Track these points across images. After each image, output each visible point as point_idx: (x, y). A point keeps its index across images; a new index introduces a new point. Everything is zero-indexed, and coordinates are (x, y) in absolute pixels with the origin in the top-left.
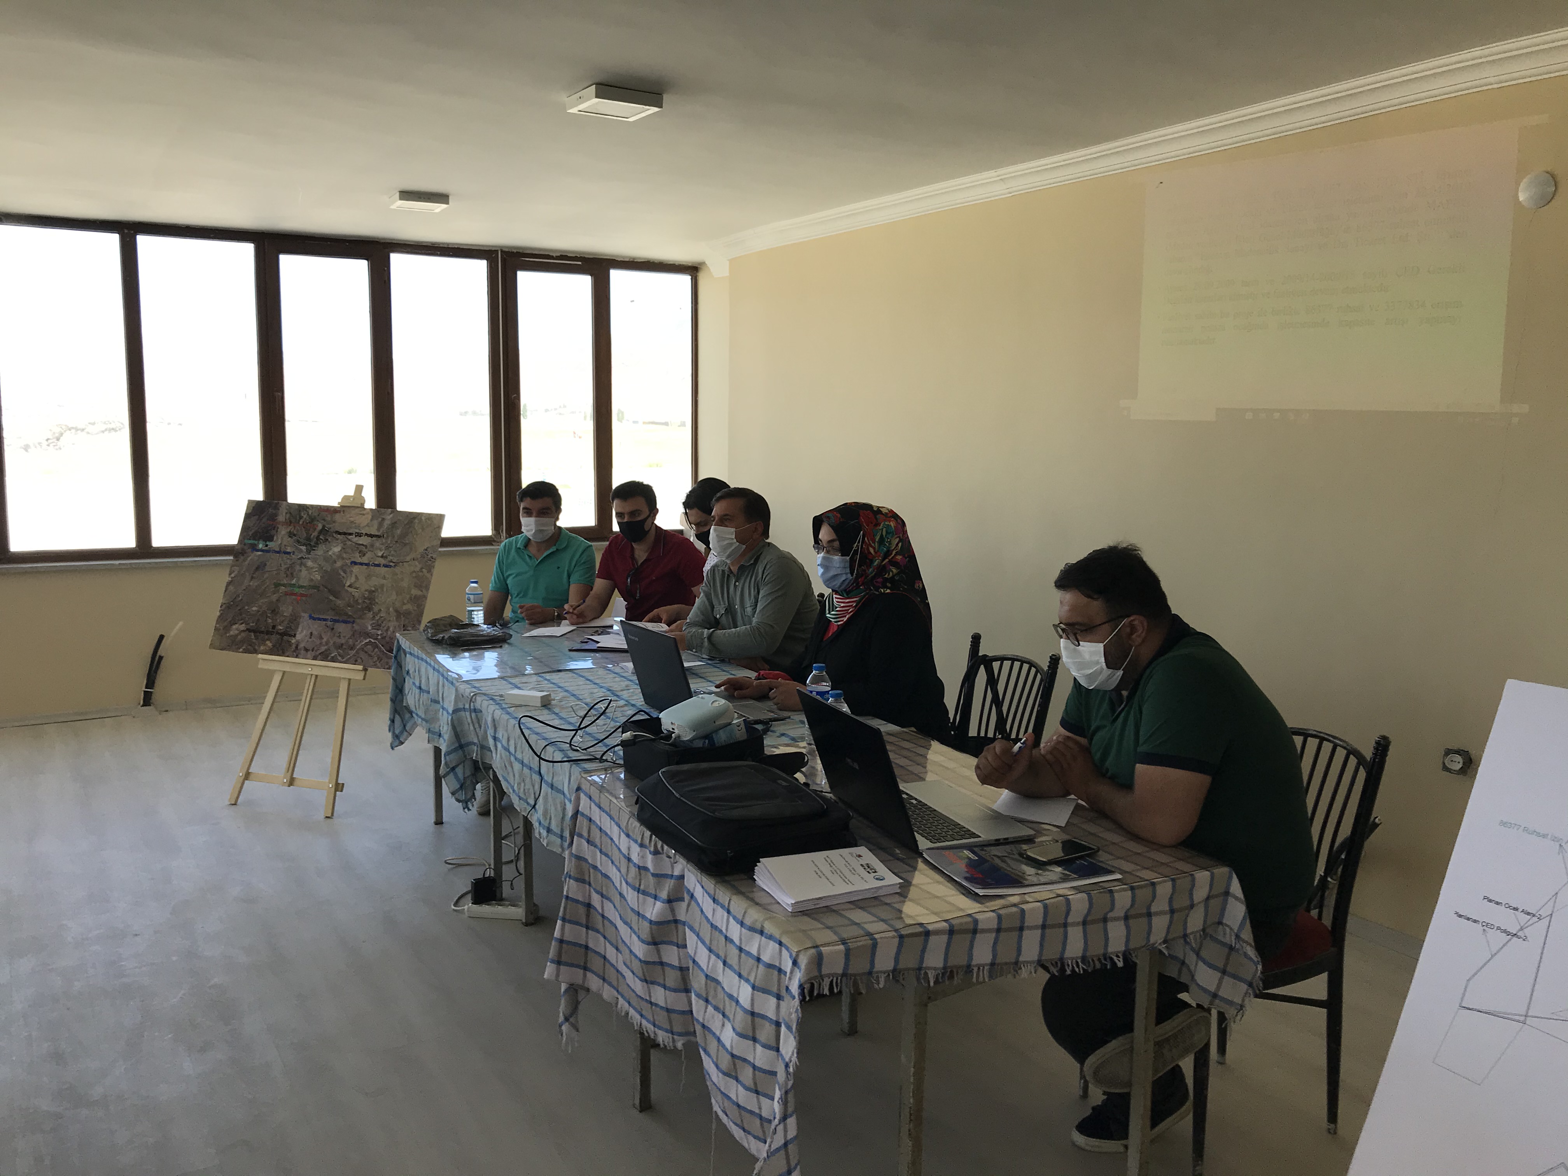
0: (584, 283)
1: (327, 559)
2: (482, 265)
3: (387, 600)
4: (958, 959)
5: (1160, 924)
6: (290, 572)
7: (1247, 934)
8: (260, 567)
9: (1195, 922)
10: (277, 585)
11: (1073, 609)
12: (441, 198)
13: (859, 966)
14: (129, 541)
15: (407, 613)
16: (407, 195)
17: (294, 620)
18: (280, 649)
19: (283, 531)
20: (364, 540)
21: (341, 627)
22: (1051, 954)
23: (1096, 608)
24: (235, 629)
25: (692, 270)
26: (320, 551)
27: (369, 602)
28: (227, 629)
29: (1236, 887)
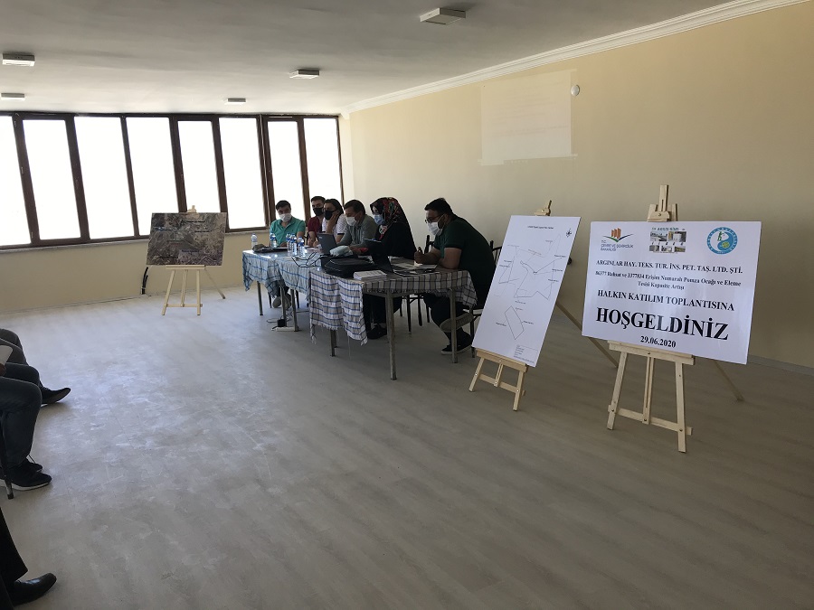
0: (294, 124)
1: (185, 231)
2: (254, 121)
3: (210, 243)
4: (399, 287)
5: (449, 283)
6: (172, 236)
7: (472, 285)
8: (161, 236)
9: (459, 283)
10: (168, 241)
11: (429, 214)
12: (243, 100)
13: (375, 287)
14: (132, 233)
15: (218, 247)
16: (231, 100)
17: (177, 252)
18: (173, 262)
19: (167, 223)
20: (199, 224)
21: (194, 253)
22: (422, 288)
23: (435, 213)
24: (155, 258)
25: (336, 117)
26: (182, 228)
27: (203, 244)
28: (152, 258)
29: (469, 276)
